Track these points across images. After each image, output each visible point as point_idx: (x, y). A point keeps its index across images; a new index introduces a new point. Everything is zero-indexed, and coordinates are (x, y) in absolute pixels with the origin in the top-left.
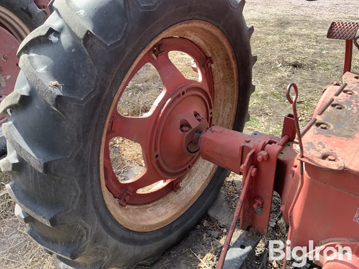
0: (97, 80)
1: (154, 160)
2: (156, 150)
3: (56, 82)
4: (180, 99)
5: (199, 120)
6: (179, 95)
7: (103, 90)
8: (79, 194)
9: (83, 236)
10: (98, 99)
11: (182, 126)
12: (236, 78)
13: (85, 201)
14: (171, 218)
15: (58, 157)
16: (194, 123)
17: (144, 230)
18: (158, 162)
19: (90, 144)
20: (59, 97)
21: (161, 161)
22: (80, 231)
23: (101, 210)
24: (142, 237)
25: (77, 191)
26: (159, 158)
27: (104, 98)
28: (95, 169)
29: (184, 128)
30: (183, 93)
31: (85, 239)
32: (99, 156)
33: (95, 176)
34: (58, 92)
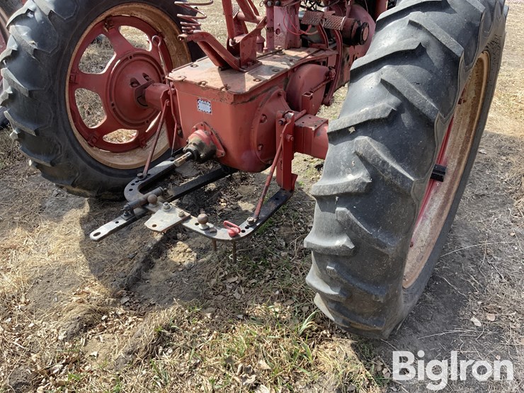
0: (59, 41)
1: (111, 108)
2: (111, 100)
3: (33, 42)
4: (128, 62)
5: (147, 80)
6: (127, 59)
7: (63, 49)
8: (53, 117)
9: (58, 150)
10: (60, 53)
11: (132, 84)
12: (187, 51)
13: (57, 122)
14: (136, 165)
15: (37, 88)
16: (143, 82)
17: (110, 165)
18: (114, 109)
19: (57, 83)
20: (35, 49)
21: (117, 109)
22: (56, 145)
23: (70, 134)
24: (109, 170)
25: (51, 114)
26: (115, 106)
27: (64, 53)
28: (62, 102)
29: (134, 85)
30: (131, 57)
31: (59, 152)
32: (65, 94)
33: (63, 107)
34: (35, 47)
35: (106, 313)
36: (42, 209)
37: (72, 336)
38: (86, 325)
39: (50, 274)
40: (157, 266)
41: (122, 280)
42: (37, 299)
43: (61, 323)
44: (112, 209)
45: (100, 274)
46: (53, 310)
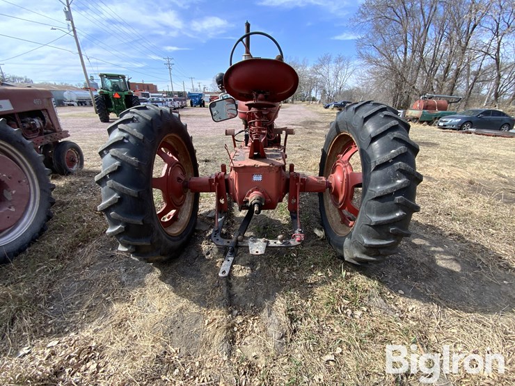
0: (150, 156)
3: (134, 158)
4: (174, 168)
15: (141, 190)
16: (183, 178)
29: (179, 181)
30: (175, 165)
34: (137, 161)
35: (233, 326)
36: (122, 284)
37: (230, 353)
38: (231, 340)
39: (174, 322)
40: (235, 284)
41: (224, 301)
42: (183, 343)
43: (215, 348)
44: (176, 264)
45: (207, 305)
46: (202, 344)
